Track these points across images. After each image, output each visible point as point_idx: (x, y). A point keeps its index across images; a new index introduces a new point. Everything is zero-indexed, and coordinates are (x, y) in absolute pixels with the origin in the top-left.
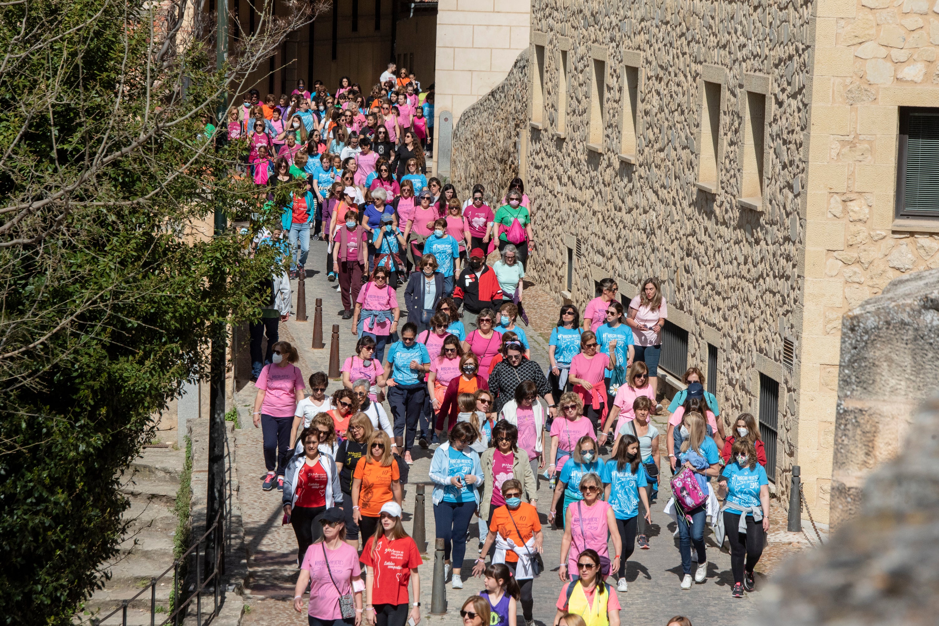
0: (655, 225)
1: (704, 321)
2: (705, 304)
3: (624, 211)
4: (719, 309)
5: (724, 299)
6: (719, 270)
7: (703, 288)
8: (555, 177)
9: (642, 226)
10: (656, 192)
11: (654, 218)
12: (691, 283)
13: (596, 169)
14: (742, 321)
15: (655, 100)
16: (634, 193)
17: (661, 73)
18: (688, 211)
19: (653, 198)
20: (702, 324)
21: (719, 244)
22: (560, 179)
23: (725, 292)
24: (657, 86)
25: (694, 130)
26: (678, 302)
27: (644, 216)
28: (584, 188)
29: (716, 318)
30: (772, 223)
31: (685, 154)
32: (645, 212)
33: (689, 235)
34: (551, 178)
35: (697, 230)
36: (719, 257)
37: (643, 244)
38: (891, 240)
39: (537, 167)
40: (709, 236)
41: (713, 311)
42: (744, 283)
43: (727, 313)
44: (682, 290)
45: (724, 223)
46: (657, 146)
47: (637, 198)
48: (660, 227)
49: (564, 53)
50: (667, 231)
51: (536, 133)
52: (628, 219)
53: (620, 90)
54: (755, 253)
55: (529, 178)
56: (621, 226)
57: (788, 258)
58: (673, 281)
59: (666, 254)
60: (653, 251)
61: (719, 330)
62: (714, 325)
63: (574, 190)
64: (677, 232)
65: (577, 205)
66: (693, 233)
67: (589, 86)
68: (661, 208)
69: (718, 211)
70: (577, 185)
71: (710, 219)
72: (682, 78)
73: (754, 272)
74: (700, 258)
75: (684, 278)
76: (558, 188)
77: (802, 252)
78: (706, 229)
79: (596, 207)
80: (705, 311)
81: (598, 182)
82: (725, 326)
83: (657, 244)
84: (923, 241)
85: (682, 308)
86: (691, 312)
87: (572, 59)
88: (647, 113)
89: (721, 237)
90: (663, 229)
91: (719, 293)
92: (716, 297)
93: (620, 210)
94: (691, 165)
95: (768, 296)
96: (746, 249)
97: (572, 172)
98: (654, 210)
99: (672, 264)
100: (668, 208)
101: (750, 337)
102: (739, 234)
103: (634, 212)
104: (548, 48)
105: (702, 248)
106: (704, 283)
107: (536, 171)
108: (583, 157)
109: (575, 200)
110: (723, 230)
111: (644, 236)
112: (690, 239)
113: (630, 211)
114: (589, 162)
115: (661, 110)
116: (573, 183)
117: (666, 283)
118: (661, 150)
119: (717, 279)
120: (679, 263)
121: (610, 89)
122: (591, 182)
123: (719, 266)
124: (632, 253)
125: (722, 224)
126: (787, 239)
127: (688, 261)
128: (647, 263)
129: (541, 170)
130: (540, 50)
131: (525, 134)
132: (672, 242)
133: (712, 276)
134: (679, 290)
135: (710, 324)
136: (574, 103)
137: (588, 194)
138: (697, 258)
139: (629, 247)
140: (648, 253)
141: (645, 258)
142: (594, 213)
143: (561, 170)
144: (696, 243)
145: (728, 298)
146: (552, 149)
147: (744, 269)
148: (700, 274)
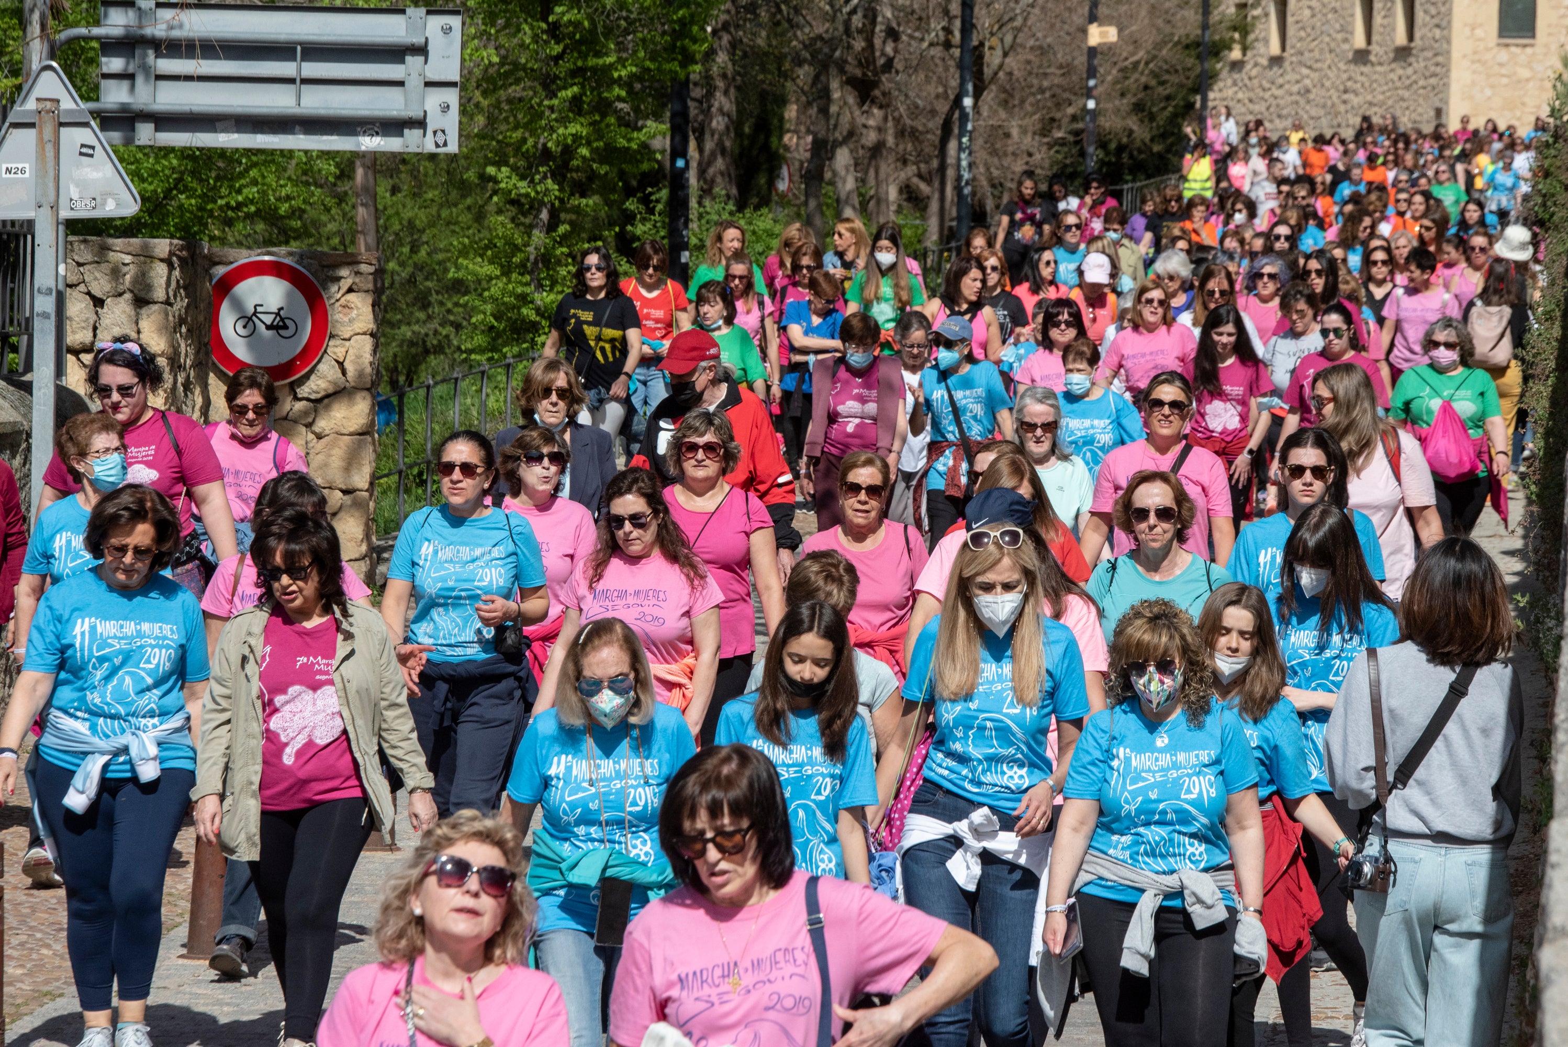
10: (1310, 68)
13: (1240, 73)
15: (1306, 12)
16: (1285, 75)
19: (1308, 71)
21: (1375, 76)
27: (1298, 85)
30: (1423, 50)
31: (1339, 36)
32: (1299, 82)
36: (1374, 84)
37: (1297, 103)
38: (1496, 50)
40: (1365, 75)
42: (1400, 91)
43: (1384, 114)
44: (1338, 115)
45: (1380, 64)
46: (1310, 40)
47: (1289, 77)
48: (1315, 86)
50: (1323, 85)
53: (1266, 16)
54: (1410, 71)
56: (1271, 99)
57: (1437, 64)
58: (1328, 113)
59: (1322, 99)
60: (1308, 102)
64: (1333, 82)
66: (1350, 79)
68: (1315, 76)
69: (1373, 59)
70: (1218, 90)
71: (1364, 64)
73: (1408, 82)
74: (1356, 91)
75: (1342, 108)
77: (1449, 59)
79: (1242, 96)
81: (1243, 81)
83: (1312, 97)
84: (1513, 49)
88: (1297, 23)
90: (1318, 86)
93: (1270, 90)
95: (1421, 91)
96: (1400, 72)
98: (1308, 78)
99: (1329, 103)
100: (1324, 71)
101: (1405, 119)
102: (1393, 66)
105: (1358, 84)
106: (1361, 104)
109: (1216, 100)
110: (1379, 68)
111: (1299, 97)
112: (1346, 82)
114: (1232, 71)
115: (1313, 16)
117: (1322, 117)
118: (1314, 41)
119: (1373, 97)
120: (1336, 100)
122: (1235, 82)
123: (1375, 89)
124: (1285, 112)
126: (1436, 55)
127: (1345, 97)
132: (1328, 90)
133: (1369, 98)
138: (1353, 91)
139: (1282, 109)
140: (1303, 106)
141: (1300, 109)
142: (1240, 101)
145: (1384, 105)
147: (1398, 84)
148: (1356, 100)
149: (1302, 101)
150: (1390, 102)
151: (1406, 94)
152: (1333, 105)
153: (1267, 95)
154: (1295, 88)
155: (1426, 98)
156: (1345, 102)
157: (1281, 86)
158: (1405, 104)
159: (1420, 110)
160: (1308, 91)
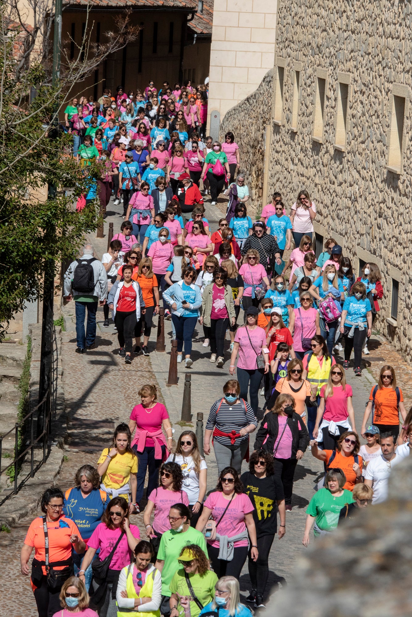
0: (358, 195)
1: (390, 263)
2: (391, 251)
3: (336, 184)
4: (400, 255)
5: (404, 248)
6: (401, 227)
7: (390, 239)
8: (289, 159)
9: (348, 195)
10: (359, 172)
11: (357, 190)
12: (381, 236)
13: (317, 154)
15: (360, 107)
16: (343, 172)
17: (364, 89)
18: (381, 185)
19: (357, 176)
20: (389, 265)
21: (402, 209)
22: (292, 160)
23: (405, 243)
24: (361, 98)
25: (386, 129)
26: (372, 249)
27: (350, 188)
28: (309, 168)
29: (398, 261)
31: (379, 146)
32: (351, 185)
33: (381, 203)
34: (287, 160)
35: (387, 199)
36: (401, 218)
37: (349, 208)
39: (277, 152)
40: (395, 204)
41: (397, 256)
43: (406, 258)
44: (375, 241)
45: (406, 195)
46: (360, 140)
47: (346, 176)
48: (361, 196)
49: (298, 73)
50: (366, 199)
51: (277, 128)
52: (339, 190)
53: (336, 100)
55: (272, 159)
56: (334, 194)
58: (369, 234)
59: (365, 215)
60: (356, 213)
61: (400, 269)
62: (397, 266)
63: (303, 168)
64: (373, 200)
65: (304, 179)
66: (384, 201)
67: (314, 97)
68: (362, 183)
69: (401, 186)
70: (305, 165)
71: (395, 191)
72: (379, 93)
74: (388, 219)
76: (291, 167)
78: (393, 199)
79: (317, 181)
80: (391, 256)
81: (319, 164)
82: (405, 266)
83: (359, 208)
85: (375, 253)
86: (381, 257)
87: (302, 77)
88: (353, 116)
89: (403, 204)
90: (363, 197)
91: (400, 244)
92: (399, 246)
93: (334, 183)
94: (383, 154)
97: (301, 156)
98: (357, 184)
99: (369, 222)
100: (367, 183)
103: (344, 185)
104: (286, 69)
105: (390, 212)
106: (391, 236)
107: (276, 154)
108: (309, 146)
109: (302, 175)
110: (405, 199)
111: (350, 202)
112: (382, 205)
113: (340, 184)
114: (313, 149)
115: (364, 114)
116: (302, 164)
117: (365, 236)
118: (363, 142)
119: (399, 234)
120: (374, 222)
121: (328, 99)
122: (314, 163)
123: (401, 225)
124: (341, 213)
125: (404, 195)
127: (380, 220)
128: (352, 221)
129: (280, 154)
130: (281, 70)
131: (270, 128)
132: (369, 207)
133: (397, 231)
134: (373, 241)
135: (394, 265)
136: (304, 108)
137: (312, 172)
138: (386, 219)
139: (339, 209)
140: (352, 214)
141: (350, 218)
142: (316, 185)
143: (293, 154)
144: (386, 208)
145: (407, 247)
146: (287, 139)
148: (388, 230)
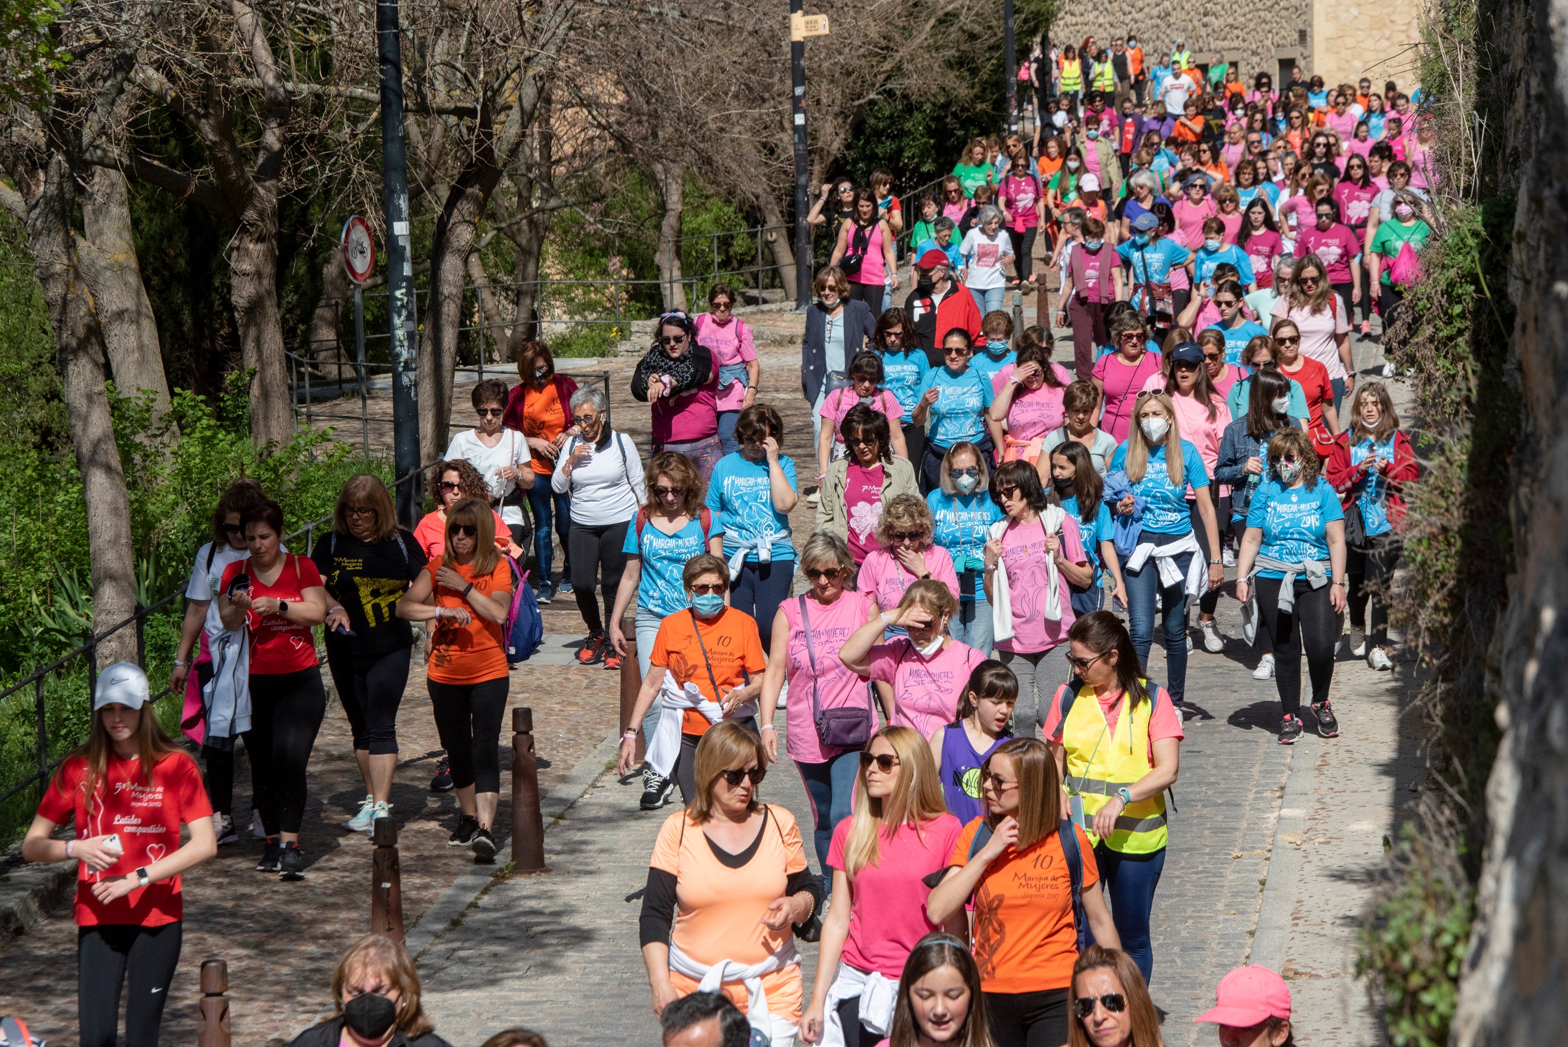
0: (1170, 9)
1: (1225, 50)
2: (1225, 39)
3: (1134, 12)
4: (1238, 38)
5: (1242, 30)
7: (1222, 30)
9: (1156, 15)
12: (1210, 32)
14: (1261, 36)
20: (1223, 52)
23: (1244, 25)
26: (1198, 49)
27: (1157, 7)
29: (1235, 44)
37: (1158, 26)
42: (1262, 14)
59: (1184, 23)
62: (1235, 49)
75: (1203, 32)
80: (1226, 44)
82: (1245, 45)
83: (1172, 20)
85: (1201, 50)
95: (1283, 13)
99: (1190, 27)
101: (1268, 43)
103: (1146, 10)
105: (1219, 7)
106: (1223, 27)
116: (1072, 14)
119: (1235, 20)
120: (1197, 24)
123: (1236, 12)
127: (1205, 20)
128: (1163, 37)
132: (1189, 13)
133: (1230, 20)
135: (1230, 50)
137: (1091, 17)
138: (1214, 14)
148: (1216, 23)
149: (1163, 25)
150: (1252, 25)
151: (1269, 16)
152: (1194, 29)
153: (1128, 19)
154: (1155, 12)
155: (1289, 19)
156: (1205, 25)
157: (1141, 10)
158: (1267, 27)
159: (1283, 33)
160: (1168, 14)
